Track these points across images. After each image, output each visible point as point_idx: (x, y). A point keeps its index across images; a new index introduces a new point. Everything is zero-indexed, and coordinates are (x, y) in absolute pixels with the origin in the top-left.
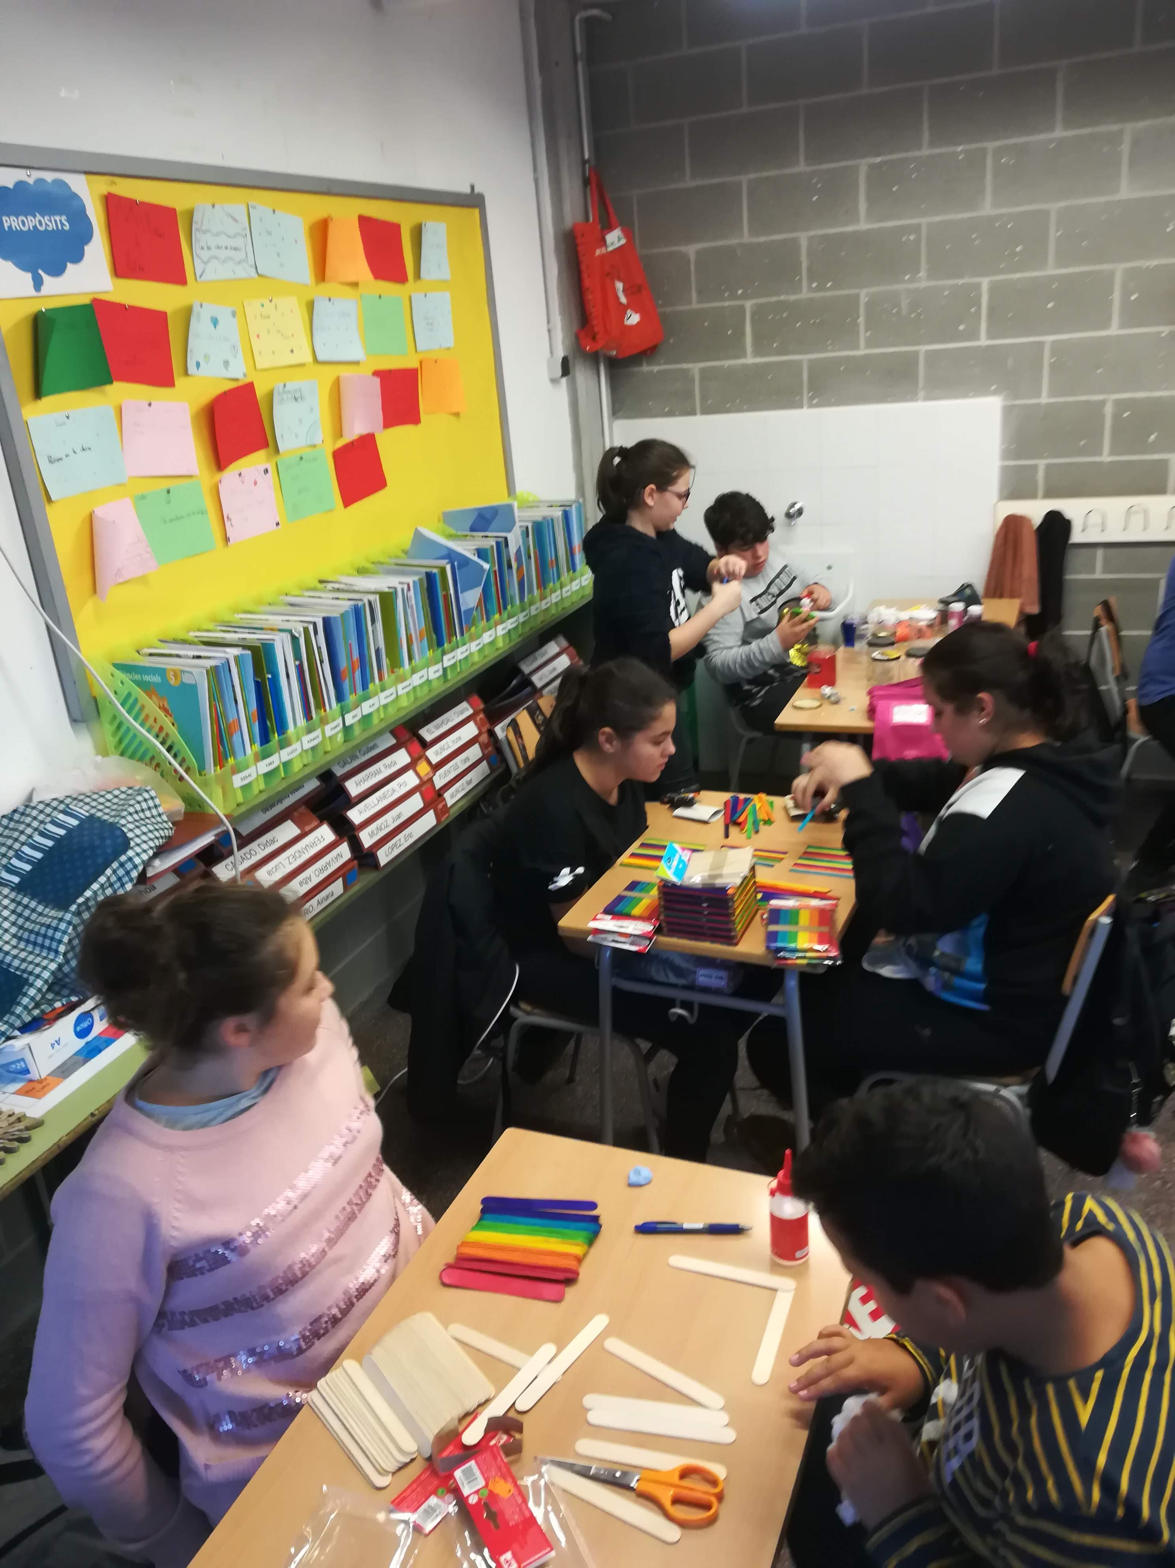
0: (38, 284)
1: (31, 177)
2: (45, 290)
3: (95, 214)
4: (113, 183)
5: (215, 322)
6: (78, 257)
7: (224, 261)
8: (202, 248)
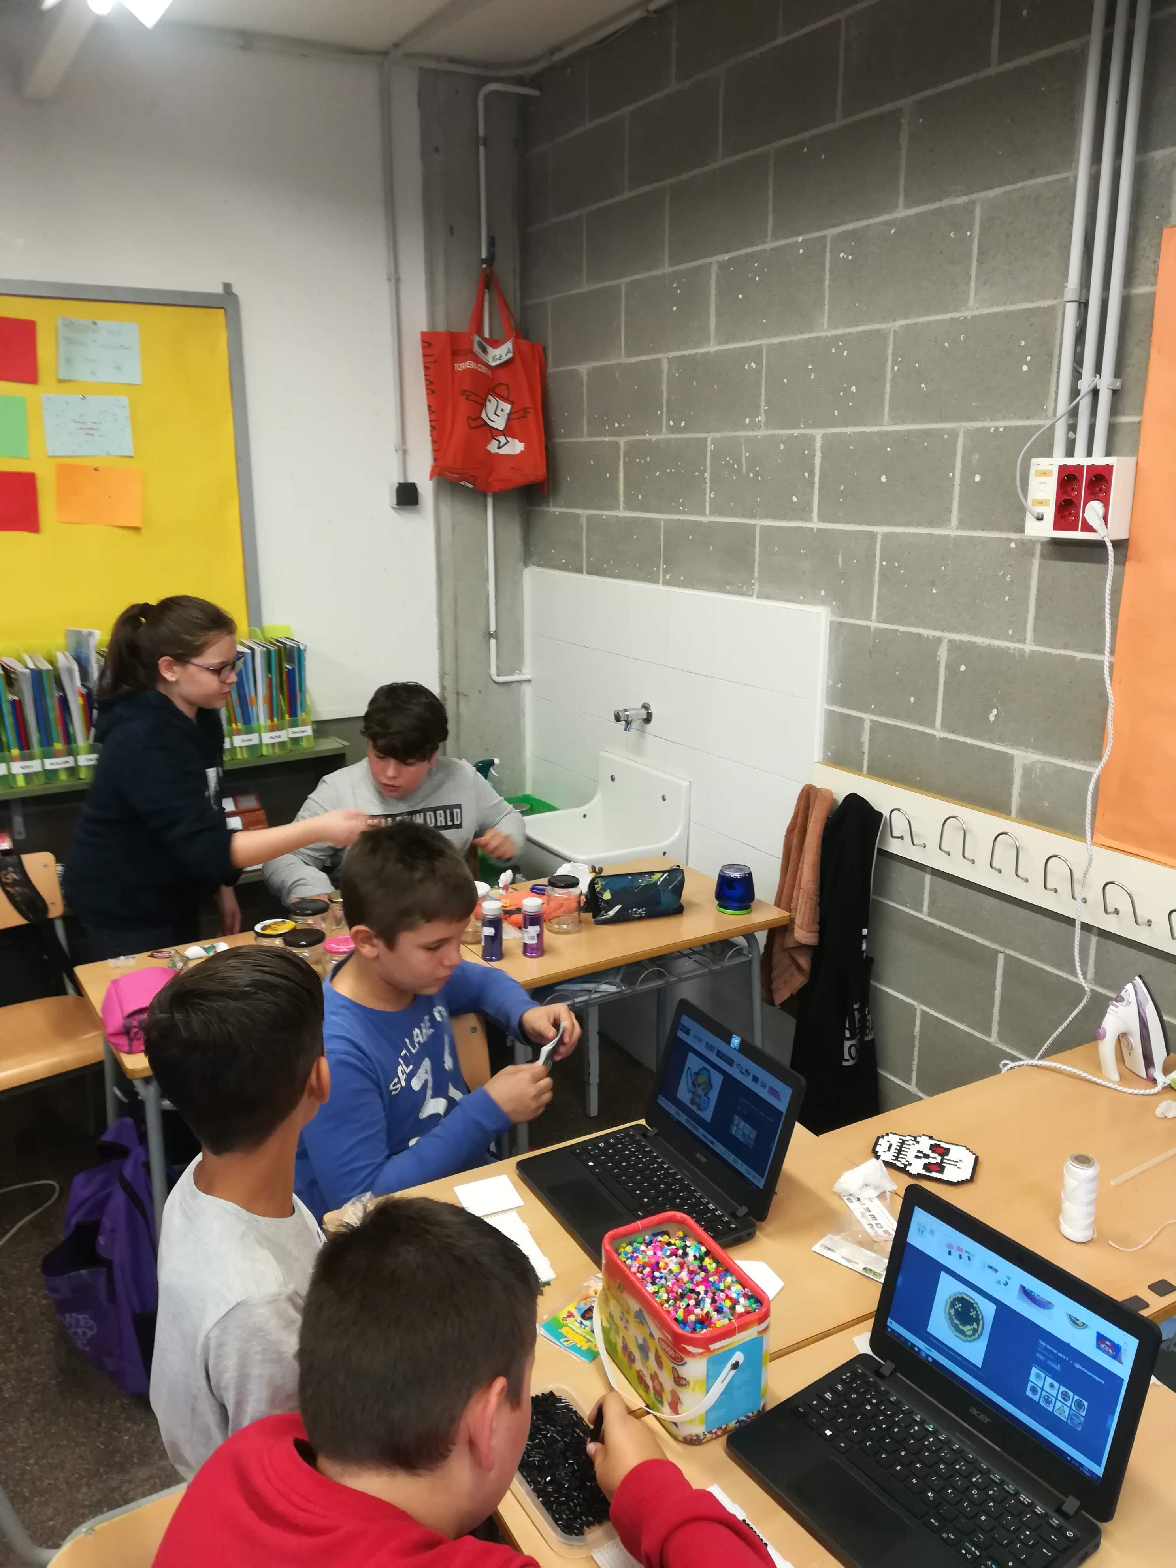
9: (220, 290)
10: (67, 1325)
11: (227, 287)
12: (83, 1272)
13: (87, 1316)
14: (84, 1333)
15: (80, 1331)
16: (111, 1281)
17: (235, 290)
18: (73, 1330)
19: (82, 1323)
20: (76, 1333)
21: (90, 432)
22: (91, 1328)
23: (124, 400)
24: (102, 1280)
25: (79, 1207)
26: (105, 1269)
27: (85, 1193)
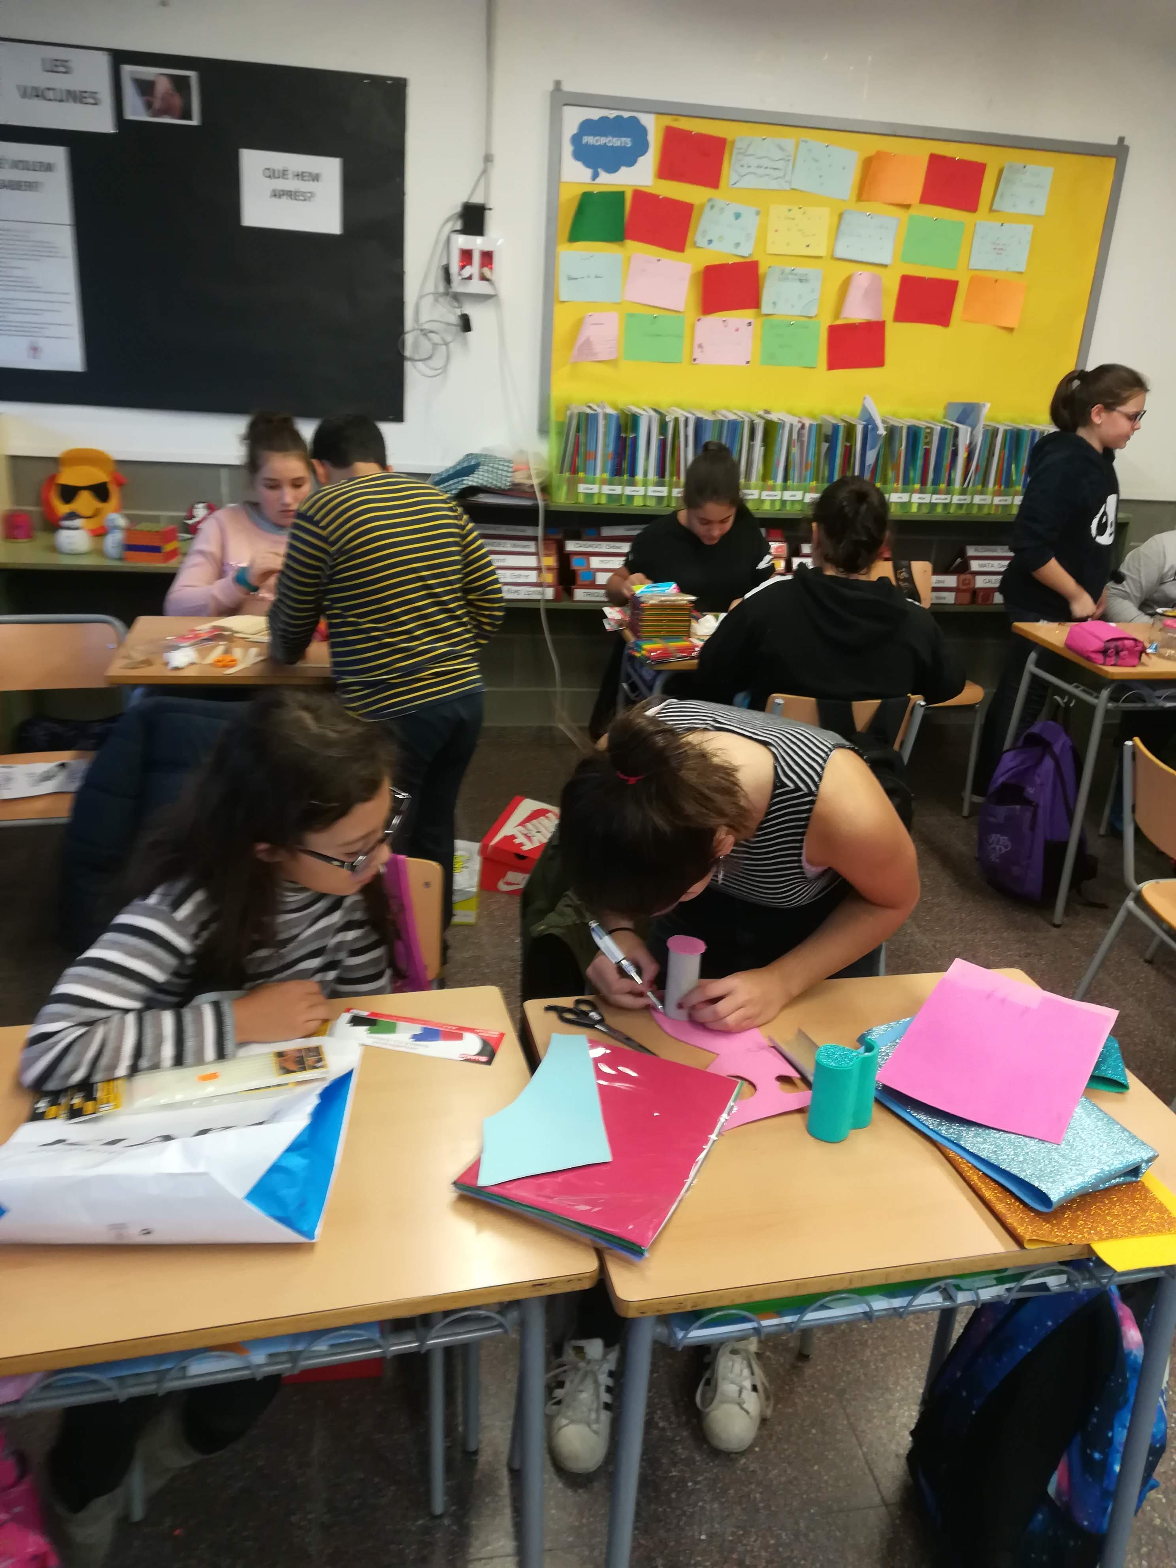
0: (595, 176)
1: (612, 114)
2: (598, 181)
3: (654, 139)
4: (676, 120)
5: (738, 216)
6: (631, 163)
7: (761, 176)
8: (742, 166)
9: (1114, 142)
10: (991, 841)
11: (1121, 140)
12: (1018, 807)
13: (1006, 838)
14: (1000, 850)
15: (998, 847)
16: (1035, 815)
17: (1126, 143)
18: (993, 846)
19: (1001, 843)
20: (994, 849)
21: (1000, 252)
22: (1006, 847)
23: (1030, 227)
24: (1028, 815)
25: (1007, 771)
26: (1032, 808)
27: (1013, 764)
